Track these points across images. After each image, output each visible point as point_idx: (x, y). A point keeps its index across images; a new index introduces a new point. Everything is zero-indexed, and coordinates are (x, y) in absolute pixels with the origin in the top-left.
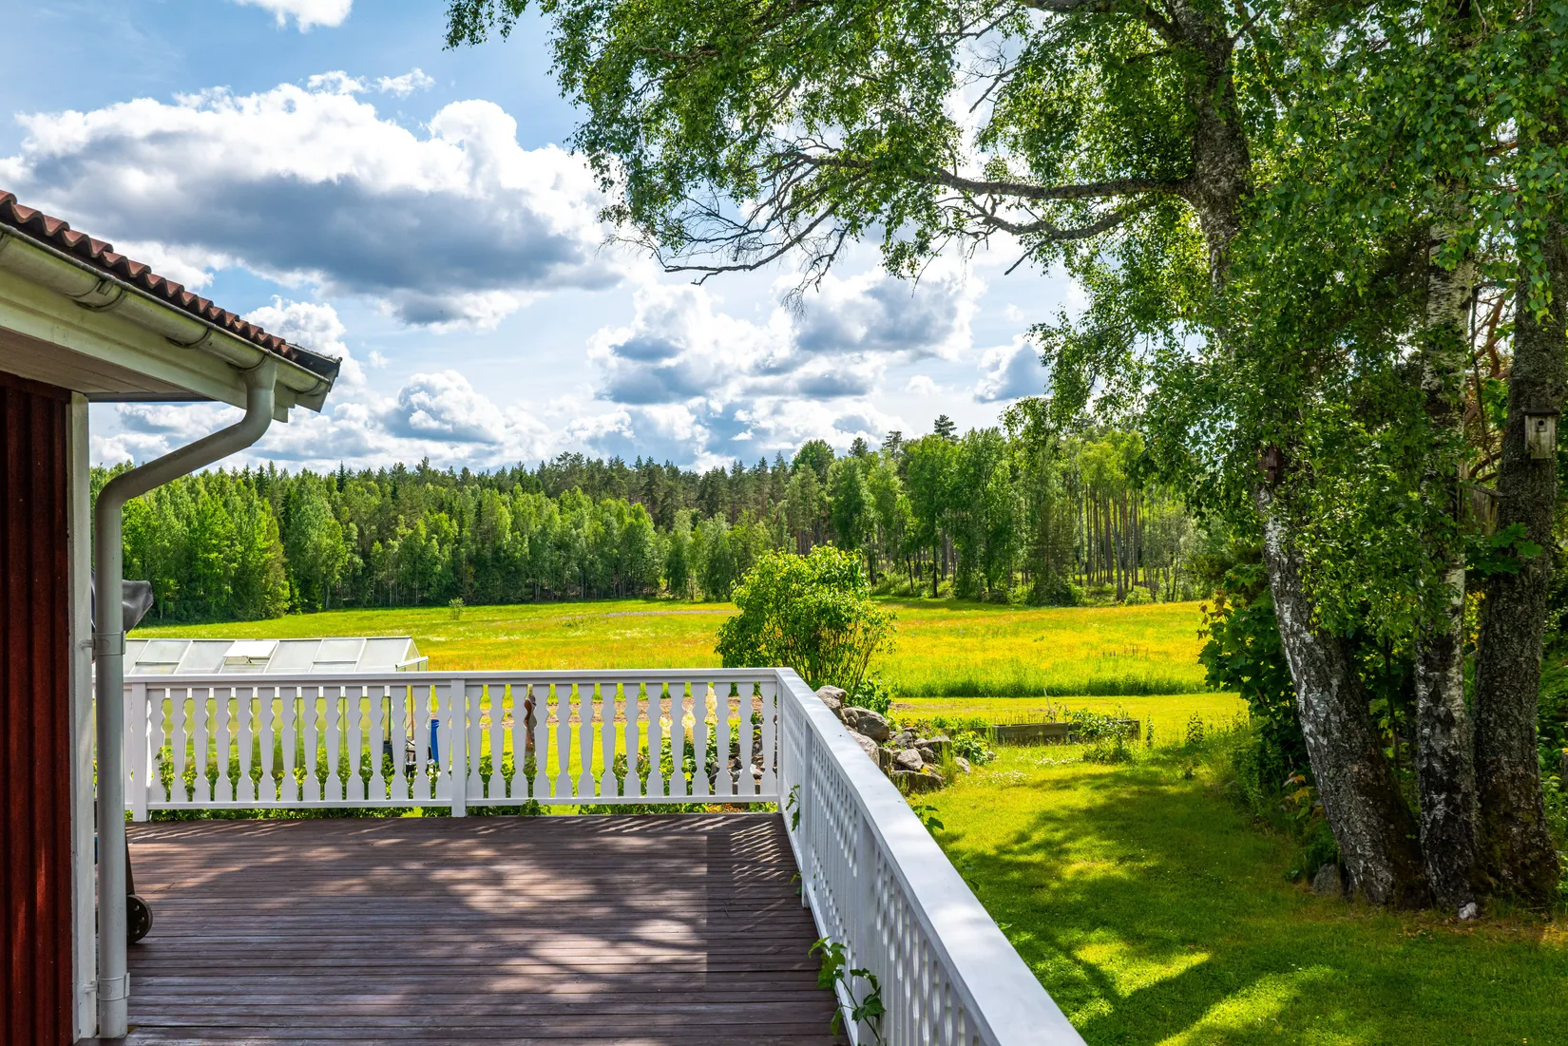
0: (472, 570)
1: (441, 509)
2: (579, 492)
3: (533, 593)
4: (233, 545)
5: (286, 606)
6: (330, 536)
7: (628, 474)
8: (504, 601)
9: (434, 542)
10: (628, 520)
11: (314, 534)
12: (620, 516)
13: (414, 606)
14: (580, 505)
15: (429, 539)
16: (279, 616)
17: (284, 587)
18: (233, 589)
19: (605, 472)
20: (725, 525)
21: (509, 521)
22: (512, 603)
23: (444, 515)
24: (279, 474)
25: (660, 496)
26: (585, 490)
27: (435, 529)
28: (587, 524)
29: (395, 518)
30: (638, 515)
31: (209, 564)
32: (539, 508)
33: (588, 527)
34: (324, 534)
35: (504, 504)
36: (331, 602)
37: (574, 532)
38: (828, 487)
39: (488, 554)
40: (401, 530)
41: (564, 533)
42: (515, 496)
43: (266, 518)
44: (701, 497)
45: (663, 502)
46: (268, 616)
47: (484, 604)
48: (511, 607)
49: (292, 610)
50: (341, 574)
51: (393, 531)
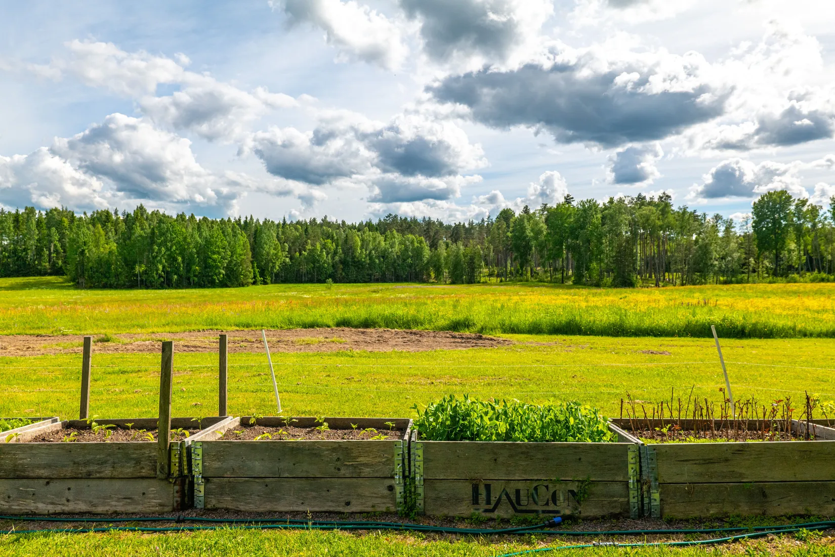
0: (341, 266)
1: (328, 238)
2: (395, 232)
3: (371, 279)
4: (226, 251)
5: (252, 281)
6: (275, 249)
7: (419, 224)
8: (355, 281)
9: (324, 253)
10: (416, 244)
11: (266, 247)
12: (412, 242)
13: (314, 283)
14: (394, 238)
15: (321, 252)
16: (248, 286)
17: (250, 272)
18: (225, 271)
19: (408, 223)
20: (461, 247)
21: (359, 244)
22: (360, 283)
23: (329, 241)
24: (255, 221)
25: (432, 234)
26: (398, 231)
27: (324, 246)
28: (397, 246)
29: (306, 242)
30: (421, 242)
31: (214, 261)
32: (374, 239)
33: (397, 248)
34: (272, 247)
35: (358, 236)
36: (275, 280)
37: (390, 250)
38: (511, 229)
39: (349, 259)
40: (309, 247)
41: (386, 250)
42: (364, 233)
43: (243, 239)
44: (452, 235)
45: (434, 236)
46: (242, 285)
47: (347, 283)
48: (359, 284)
49: (254, 283)
50: (279, 267)
51: (305, 247)
